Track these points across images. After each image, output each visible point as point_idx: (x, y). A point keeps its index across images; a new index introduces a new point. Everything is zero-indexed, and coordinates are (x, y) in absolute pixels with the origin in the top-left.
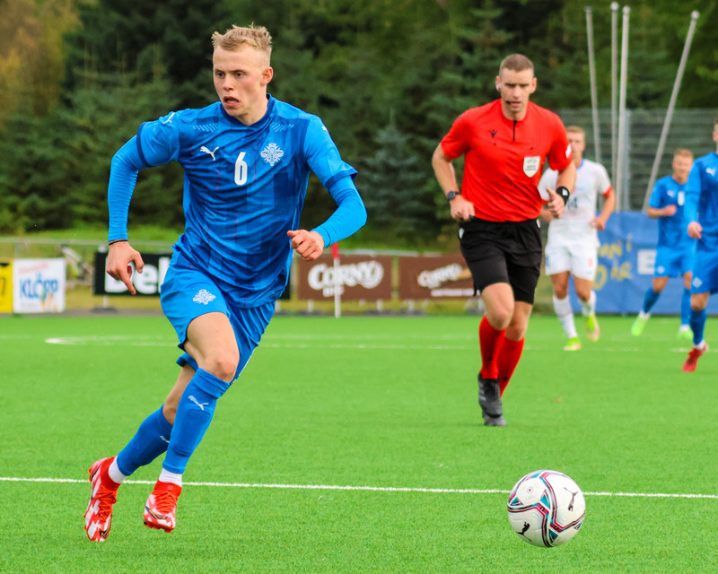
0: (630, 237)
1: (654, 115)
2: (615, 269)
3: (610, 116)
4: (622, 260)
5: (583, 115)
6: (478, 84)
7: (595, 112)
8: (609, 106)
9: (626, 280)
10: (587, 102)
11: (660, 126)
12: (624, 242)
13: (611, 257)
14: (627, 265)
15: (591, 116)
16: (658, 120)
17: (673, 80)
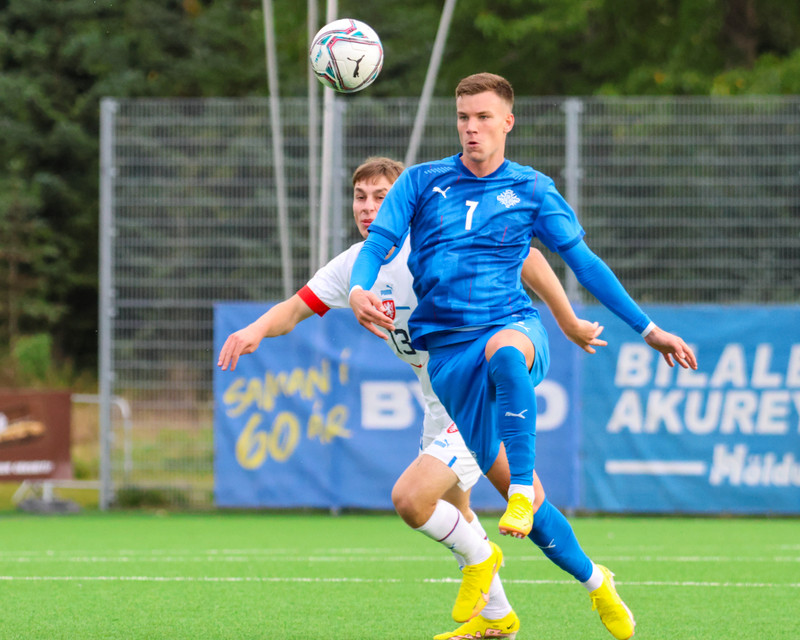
0: (345, 355)
1: (393, 109)
2: (316, 418)
3: (305, 113)
4: (329, 401)
5: (252, 111)
6: (40, 48)
7: (274, 103)
8: (303, 93)
9: (338, 442)
10: (259, 84)
11: (405, 132)
12: (335, 365)
13: (308, 394)
14: (341, 410)
15: (266, 111)
16: (403, 119)
17: (433, 38)
